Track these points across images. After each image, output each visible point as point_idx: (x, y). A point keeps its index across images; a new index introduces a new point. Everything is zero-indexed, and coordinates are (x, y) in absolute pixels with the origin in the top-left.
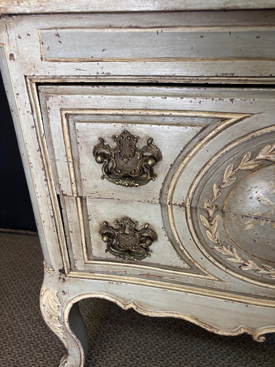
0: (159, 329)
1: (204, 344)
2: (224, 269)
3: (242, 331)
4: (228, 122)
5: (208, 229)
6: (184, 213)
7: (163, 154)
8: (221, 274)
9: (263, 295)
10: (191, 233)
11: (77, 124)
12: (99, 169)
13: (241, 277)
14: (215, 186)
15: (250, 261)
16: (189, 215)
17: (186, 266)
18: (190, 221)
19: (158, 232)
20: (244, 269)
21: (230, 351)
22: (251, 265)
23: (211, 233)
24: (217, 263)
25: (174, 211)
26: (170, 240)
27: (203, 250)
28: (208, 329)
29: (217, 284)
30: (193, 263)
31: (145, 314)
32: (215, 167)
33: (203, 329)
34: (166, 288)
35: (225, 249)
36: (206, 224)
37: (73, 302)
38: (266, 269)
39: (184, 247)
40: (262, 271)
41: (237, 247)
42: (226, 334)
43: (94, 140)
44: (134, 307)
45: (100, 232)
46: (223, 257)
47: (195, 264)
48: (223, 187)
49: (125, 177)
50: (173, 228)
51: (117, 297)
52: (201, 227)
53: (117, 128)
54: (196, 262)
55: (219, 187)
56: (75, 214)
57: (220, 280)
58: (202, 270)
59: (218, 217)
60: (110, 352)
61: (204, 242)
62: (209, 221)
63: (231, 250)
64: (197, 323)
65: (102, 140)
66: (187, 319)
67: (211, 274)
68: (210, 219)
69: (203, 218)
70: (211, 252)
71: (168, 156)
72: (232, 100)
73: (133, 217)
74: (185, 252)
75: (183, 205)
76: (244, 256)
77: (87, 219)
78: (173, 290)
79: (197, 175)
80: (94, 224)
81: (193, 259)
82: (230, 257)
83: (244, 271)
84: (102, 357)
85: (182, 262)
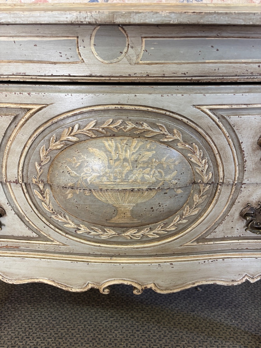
0: (54, 303)
2: (64, 234)
3: (90, 286)
4: (31, 112)
5: (43, 201)
6: (21, 189)
8: (63, 239)
9: (99, 253)
10: (30, 205)
13: (79, 240)
14: (36, 164)
15: (81, 226)
16: (25, 191)
17: (34, 235)
18: (27, 195)
19: (4, 207)
20: (79, 232)
22: (83, 229)
23: (46, 204)
24: (57, 230)
25: (12, 187)
26: (16, 213)
27: (44, 219)
28: (64, 288)
29: (63, 248)
30: (40, 232)
31: (11, 283)
32: (31, 149)
33: (61, 289)
34: (24, 257)
35: (60, 217)
36: (40, 197)
38: (95, 231)
39: (29, 219)
40: (93, 233)
41: (69, 214)
42: (78, 290)
44: (1, 277)
46: (60, 224)
47: (41, 232)
48: (42, 164)
50: (16, 202)
52: (37, 200)
54: (42, 231)
55: (40, 165)
57: (64, 245)
58: (48, 237)
59: (48, 190)
60: (5, 328)
61: (43, 214)
62: (42, 194)
63: (65, 217)
64: (54, 285)
66: (46, 282)
67: (56, 240)
68: (42, 193)
69: (36, 192)
70: (49, 220)
72: (29, 94)
74: (30, 222)
75: (17, 182)
76: (76, 221)
78: (29, 257)
79: (21, 156)
81: (38, 228)
82: (66, 223)
83: (80, 234)
85: (30, 232)
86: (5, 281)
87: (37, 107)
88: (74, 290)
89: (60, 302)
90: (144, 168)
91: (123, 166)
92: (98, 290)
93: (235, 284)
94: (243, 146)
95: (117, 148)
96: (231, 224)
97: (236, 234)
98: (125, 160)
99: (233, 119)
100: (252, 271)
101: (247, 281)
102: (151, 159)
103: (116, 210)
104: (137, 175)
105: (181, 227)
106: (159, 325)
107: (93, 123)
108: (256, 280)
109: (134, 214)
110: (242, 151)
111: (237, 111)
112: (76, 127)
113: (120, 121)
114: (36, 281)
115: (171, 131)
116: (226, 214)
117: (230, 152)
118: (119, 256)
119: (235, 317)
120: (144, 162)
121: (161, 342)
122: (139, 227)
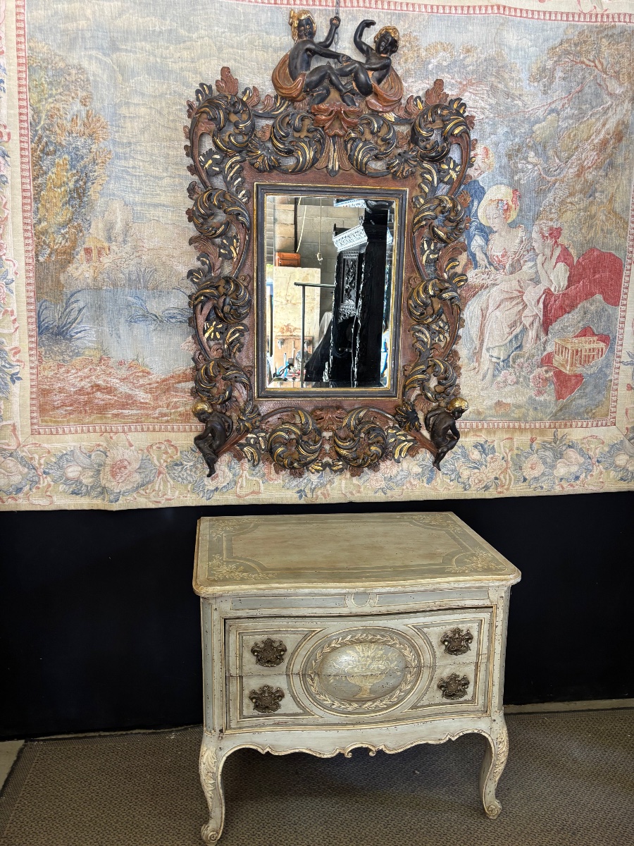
0: (276, 797)
1: (317, 800)
2: (323, 709)
3: (337, 752)
4: (316, 632)
5: (312, 686)
6: (299, 678)
7: (288, 648)
8: (321, 713)
9: (346, 723)
10: (303, 689)
11: (244, 637)
12: (254, 659)
13: (332, 713)
14: (313, 662)
15: (335, 702)
16: (301, 679)
17: (301, 711)
18: (302, 682)
19: (284, 691)
20: (333, 707)
21: (339, 801)
22: (337, 704)
23: (314, 688)
24: (318, 706)
25: (293, 678)
26: (292, 696)
27: (310, 699)
28: (318, 755)
29: (321, 721)
31: (277, 754)
32: (312, 652)
33: (315, 756)
34: (291, 730)
35: (322, 696)
36: (311, 683)
37: (227, 755)
38: (344, 705)
39: (300, 699)
40: (343, 707)
41: (328, 694)
42: (329, 756)
43: (252, 644)
44: (270, 750)
45: (250, 697)
46: (321, 701)
48: (317, 662)
49: (268, 662)
50: (293, 688)
51: (258, 745)
52: (308, 685)
53: (265, 637)
54: (307, 708)
55: (315, 662)
56: (235, 687)
57: (322, 717)
58: (311, 712)
59: (316, 678)
60: (237, 822)
61: (310, 694)
62: (312, 681)
63: (325, 696)
64: (311, 753)
65: (256, 644)
66: (305, 751)
67: (316, 714)
68: (312, 679)
69: (309, 680)
70: (314, 699)
71: (290, 649)
72: (317, 623)
73: (270, 684)
74: (300, 702)
75: (298, 674)
76: (332, 699)
77: (242, 689)
78: (294, 731)
79: (305, 657)
80: (246, 692)
81: (305, 706)
82: (324, 700)
83: (333, 709)
84: (232, 827)
85: (299, 709)
86: (273, 753)
87: (319, 630)
88: (325, 757)
89: (281, 796)
90: (378, 661)
91: (367, 661)
92: (343, 754)
93: (442, 742)
94: (433, 643)
95: (363, 649)
96: (433, 694)
97: (437, 701)
98: (368, 657)
99: (425, 630)
100: (452, 730)
101: (450, 739)
102: (382, 655)
103: (361, 689)
104: (374, 666)
105: (400, 698)
106: (383, 806)
107: (349, 637)
108: (456, 738)
109: (372, 691)
110: (433, 647)
111: (427, 626)
112: (341, 638)
113: (365, 635)
114: (297, 751)
115: (392, 638)
116: (428, 687)
117: (426, 648)
118: (360, 723)
119: (452, 793)
120: (378, 657)
121: (387, 819)
122: (373, 700)
